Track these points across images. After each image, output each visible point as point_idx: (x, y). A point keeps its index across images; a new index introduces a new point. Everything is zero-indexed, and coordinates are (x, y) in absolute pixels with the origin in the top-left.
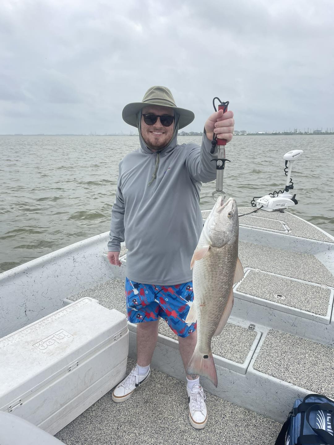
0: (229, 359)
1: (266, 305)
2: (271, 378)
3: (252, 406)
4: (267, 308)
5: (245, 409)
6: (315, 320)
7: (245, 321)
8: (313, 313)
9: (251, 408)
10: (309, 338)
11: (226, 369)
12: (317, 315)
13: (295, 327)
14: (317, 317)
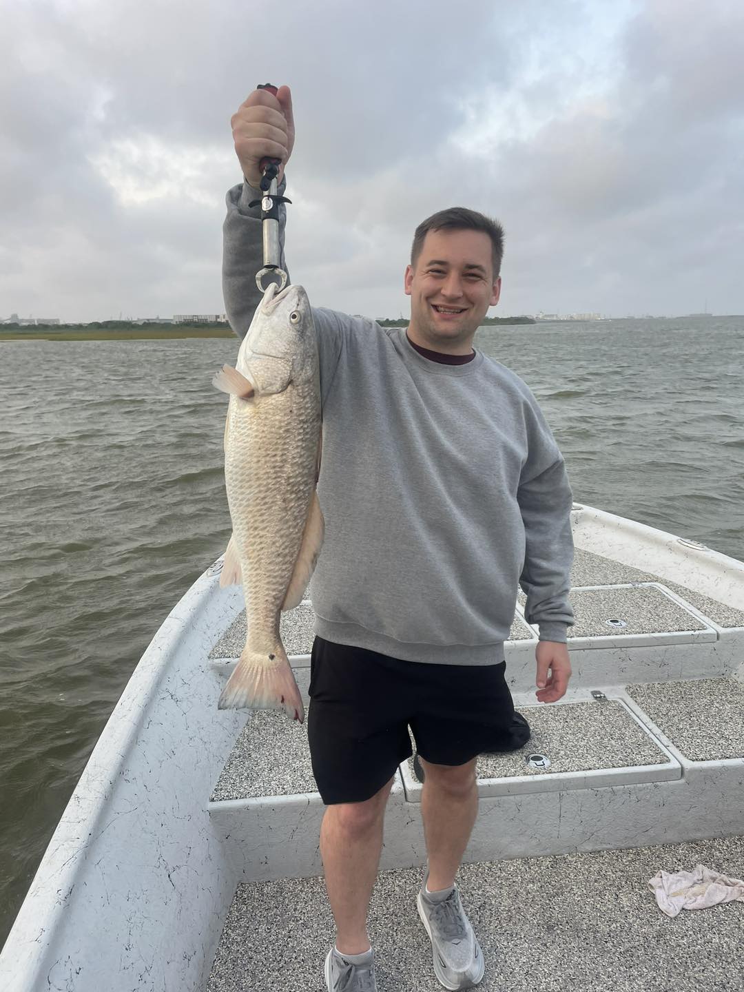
0: (645, 765)
1: (614, 645)
2: (727, 762)
3: (699, 830)
4: (615, 650)
5: (688, 842)
6: (696, 641)
7: (578, 690)
8: (689, 630)
9: (699, 835)
10: (689, 677)
11: (648, 784)
12: (697, 632)
13: (665, 667)
14: (698, 636)
